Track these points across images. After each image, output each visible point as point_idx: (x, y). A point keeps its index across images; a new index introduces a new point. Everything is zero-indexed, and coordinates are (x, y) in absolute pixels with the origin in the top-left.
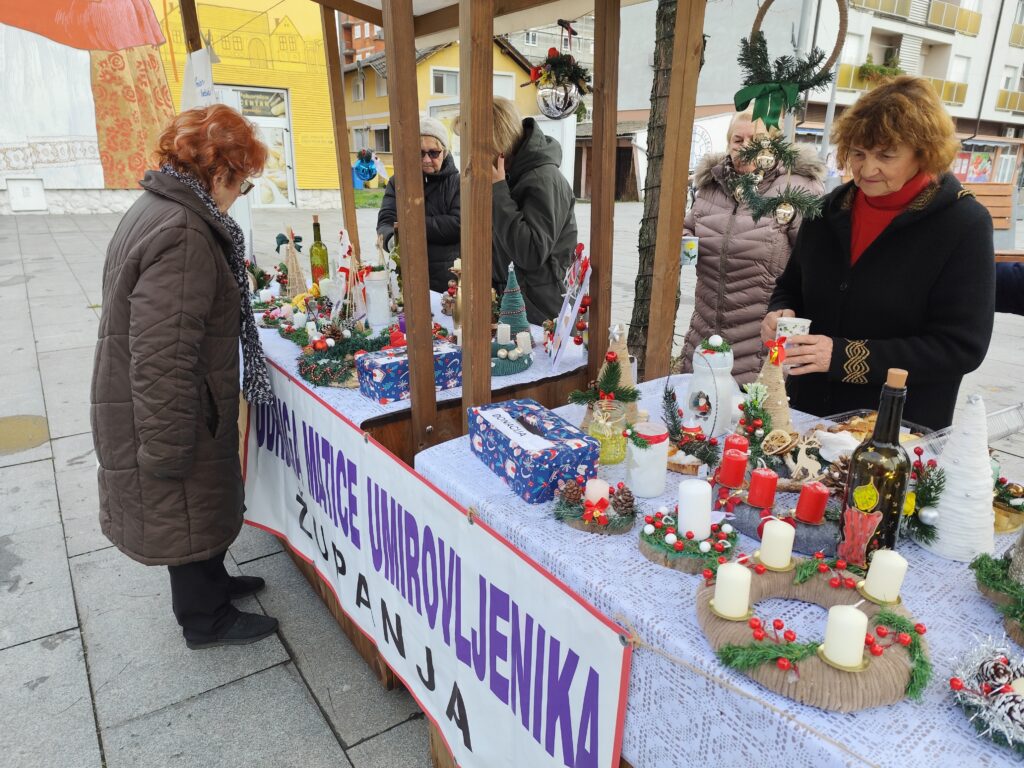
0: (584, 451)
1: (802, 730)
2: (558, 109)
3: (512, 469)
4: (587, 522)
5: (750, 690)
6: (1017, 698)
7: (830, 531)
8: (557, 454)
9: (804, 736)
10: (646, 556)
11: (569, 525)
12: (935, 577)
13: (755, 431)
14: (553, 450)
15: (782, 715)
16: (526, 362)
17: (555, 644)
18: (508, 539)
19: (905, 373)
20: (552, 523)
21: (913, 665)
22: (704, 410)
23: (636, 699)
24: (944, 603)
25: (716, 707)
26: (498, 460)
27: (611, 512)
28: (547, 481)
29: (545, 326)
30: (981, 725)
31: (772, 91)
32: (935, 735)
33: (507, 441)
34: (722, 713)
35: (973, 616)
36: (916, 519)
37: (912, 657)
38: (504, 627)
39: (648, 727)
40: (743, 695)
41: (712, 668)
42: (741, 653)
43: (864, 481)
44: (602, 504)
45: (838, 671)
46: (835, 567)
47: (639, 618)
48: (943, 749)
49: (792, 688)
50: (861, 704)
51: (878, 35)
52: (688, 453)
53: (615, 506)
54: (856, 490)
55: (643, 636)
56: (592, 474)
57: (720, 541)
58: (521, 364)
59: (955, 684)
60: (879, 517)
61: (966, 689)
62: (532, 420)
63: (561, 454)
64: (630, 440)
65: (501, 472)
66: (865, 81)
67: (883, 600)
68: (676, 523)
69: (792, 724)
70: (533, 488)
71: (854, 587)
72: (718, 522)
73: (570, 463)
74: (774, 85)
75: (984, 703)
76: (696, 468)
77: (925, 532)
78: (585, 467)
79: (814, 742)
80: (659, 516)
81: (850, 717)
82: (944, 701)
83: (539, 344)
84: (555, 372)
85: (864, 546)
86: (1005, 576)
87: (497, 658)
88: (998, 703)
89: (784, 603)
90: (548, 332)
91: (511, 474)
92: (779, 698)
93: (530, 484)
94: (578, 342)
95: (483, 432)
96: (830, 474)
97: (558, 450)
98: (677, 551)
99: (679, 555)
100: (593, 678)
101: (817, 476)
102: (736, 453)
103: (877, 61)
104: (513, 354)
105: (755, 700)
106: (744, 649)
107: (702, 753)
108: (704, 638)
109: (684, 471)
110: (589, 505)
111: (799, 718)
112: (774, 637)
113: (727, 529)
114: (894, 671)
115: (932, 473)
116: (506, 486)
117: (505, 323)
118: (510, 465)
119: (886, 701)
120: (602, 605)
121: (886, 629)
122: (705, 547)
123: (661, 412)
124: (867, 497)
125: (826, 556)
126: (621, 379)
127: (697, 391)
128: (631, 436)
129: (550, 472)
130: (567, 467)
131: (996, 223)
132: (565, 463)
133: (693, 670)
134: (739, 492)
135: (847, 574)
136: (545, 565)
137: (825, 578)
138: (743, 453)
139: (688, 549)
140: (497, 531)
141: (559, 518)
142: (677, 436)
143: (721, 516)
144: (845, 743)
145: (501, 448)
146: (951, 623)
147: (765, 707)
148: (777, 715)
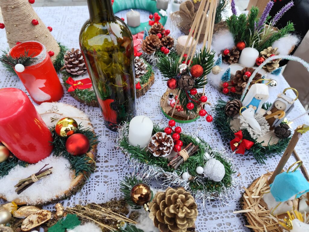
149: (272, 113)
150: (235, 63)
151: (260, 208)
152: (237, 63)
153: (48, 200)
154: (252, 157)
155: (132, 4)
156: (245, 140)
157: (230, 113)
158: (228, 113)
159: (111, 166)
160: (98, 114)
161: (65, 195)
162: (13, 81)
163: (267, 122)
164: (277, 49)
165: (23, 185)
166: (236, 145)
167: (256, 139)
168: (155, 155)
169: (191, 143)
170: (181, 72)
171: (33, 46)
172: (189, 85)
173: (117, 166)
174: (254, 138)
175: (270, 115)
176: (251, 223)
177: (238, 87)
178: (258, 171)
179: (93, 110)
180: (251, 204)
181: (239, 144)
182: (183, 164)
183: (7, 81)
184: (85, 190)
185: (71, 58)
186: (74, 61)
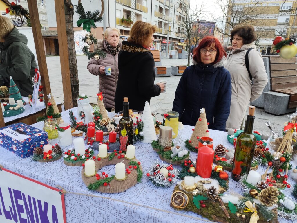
0: (42, 136)
1: (112, 201)
2: (19, 23)
3: (15, 148)
4: (45, 159)
5: (98, 195)
6: (161, 174)
7: (118, 144)
8: (31, 139)
9: (113, 202)
10: (66, 165)
11: (39, 162)
12: (144, 149)
13: (98, 120)
14: (30, 138)
15: (107, 199)
16: (22, 110)
17: (39, 202)
18: (16, 172)
19: (127, 98)
20: (33, 163)
21: (138, 173)
22: (83, 117)
23: (68, 210)
24: (147, 155)
25: (90, 203)
26: (10, 146)
27: (54, 154)
28: (29, 149)
29: (29, 97)
30: (154, 183)
31: (87, 21)
32: (145, 189)
33: (11, 139)
34: (92, 204)
35: (153, 156)
36: (139, 135)
37: (138, 171)
38: (21, 202)
39: (73, 217)
40: (96, 197)
41: (87, 192)
42: (94, 185)
43: (122, 128)
44: (50, 152)
45: (120, 181)
46: (119, 153)
47: (64, 185)
48: (147, 192)
49: (109, 190)
50: (127, 188)
51: (125, 11)
52: (79, 130)
53: (55, 151)
54: (121, 131)
55: (66, 190)
56: (46, 143)
57: (88, 154)
58: (20, 111)
59: (148, 175)
60: (128, 137)
61: (150, 175)
62: (22, 130)
63: (33, 139)
64: (58, 130)
65: (11, 150)
66: (123, 23)
67: (130, 158)
68: (75, 152)
69: (110, 200)
70: (24, 153)
71: (124, 157)
72: (87, 148)
73: (37, 141)
74: (87, 20)
75: (154, 177)
76: (82, 134)
77: (141, 138)
78: (44, 141)
79: (116, 203)
80: (70, 151)
81: (125, 192)
82: (147, 180)
83: (28, 103)
84: (34, 112)
85: (126, 145)
86: (158, 145)
87: (21, 213)
88: (157, 176)
89: (108, 167)
90: (30, 99)
91: (15, 150)
92: (106, 194)
93: (23, 152)
94: (41, 101)
95: (2, 137)
96: (117, 128)
97: (31, 138)
98: (75, 161)
99: (76, 161)
100: (54, 208)
101: (114, 129)
102: (91, 127)
103: (125, 18)
104: (16, 108)
105: (100, 197)
106: (94, 184)
107: (89, 218)
108: (84, 184)
109: (78, 136)
110: (45, 154)
111: (112, 198)
112: (102, 177)
113: (90, 150)
114: (133, 176)
115: (140, 123)
116: (14, 154)
117: (12, 97)
118: (14, 147)
119: (133, 185)
120: (52, 184)
121: (132, 166)
122: (84, 157)
123: (69, 119)
124: (124, 132)
125: (117, 151)
126: (54, 111)
127: (80, 111)
128: (58, 129)
129: (30, 146)
130: (36, 143)
131: (155, 60)
132: (35, 142)
133: (82, 195)
134: (93, 138)
135: (122, 154)
136: (31, 177)
137: (117, 157)
138: (93, 127)
139: (79, 159)
140: (12, 171)
141: (35, 160)
142: (75, 126)
143: (88, 146)
144: (124, 200)
145: (10, 142)
146: (148, 159)
147: (102, 198)
148: (106, 199)
170: (275, 160)
185: (219, 147)
186: (221, 149)
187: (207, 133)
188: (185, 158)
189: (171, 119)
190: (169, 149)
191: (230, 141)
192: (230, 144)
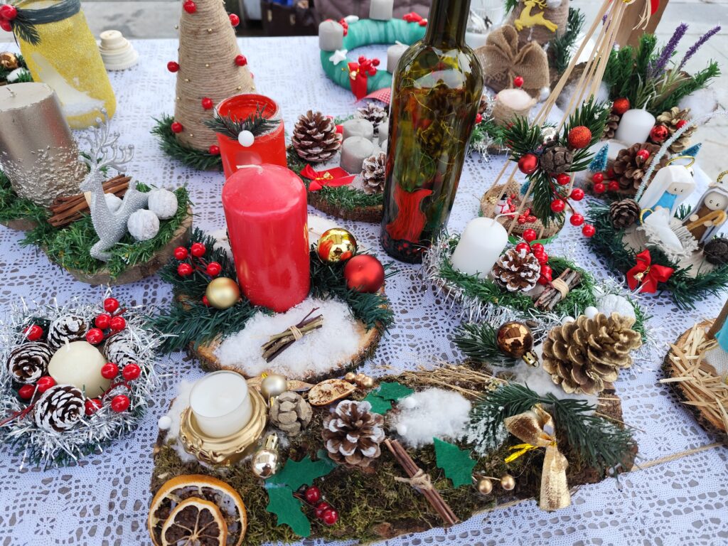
149: (700, 218)
150: (609, 138)
151: (703, 376)
152: (614, 138)
153: (325, 371)
154: (666, 300)
155: (380, 34)
156: (657, 266)
157: (621, 221)
158: (617, 222)
159: (417, 320)
160: (365, 234)
161: (353, 361)
162: (179, 177)
163: (691, 234)
164: (689, 110)
165: (278, 345)
166: (640, 276)
167: (677, 262)
168: (509, 287)
169: (568, 270)
170: (545, 142)
171: (251, 103)
172: (566, 163)
173: (425, 318)
174: (674, 262)
175: (697, 222)
176: (692, 398)
177: (626, 179)
178: (683, 322)
179: (355, 227)
180: (686, 369)
181: (645, 275)
182: (561, 302)
183: (168, 178)
184: (379, 359)
185: (310, 128)
186: (316, 134)
187: (242, 69)
188: (172, 232)
189: (41, 29)
190: (76, 209)
191: (336, 76)
192: (338, 89)
